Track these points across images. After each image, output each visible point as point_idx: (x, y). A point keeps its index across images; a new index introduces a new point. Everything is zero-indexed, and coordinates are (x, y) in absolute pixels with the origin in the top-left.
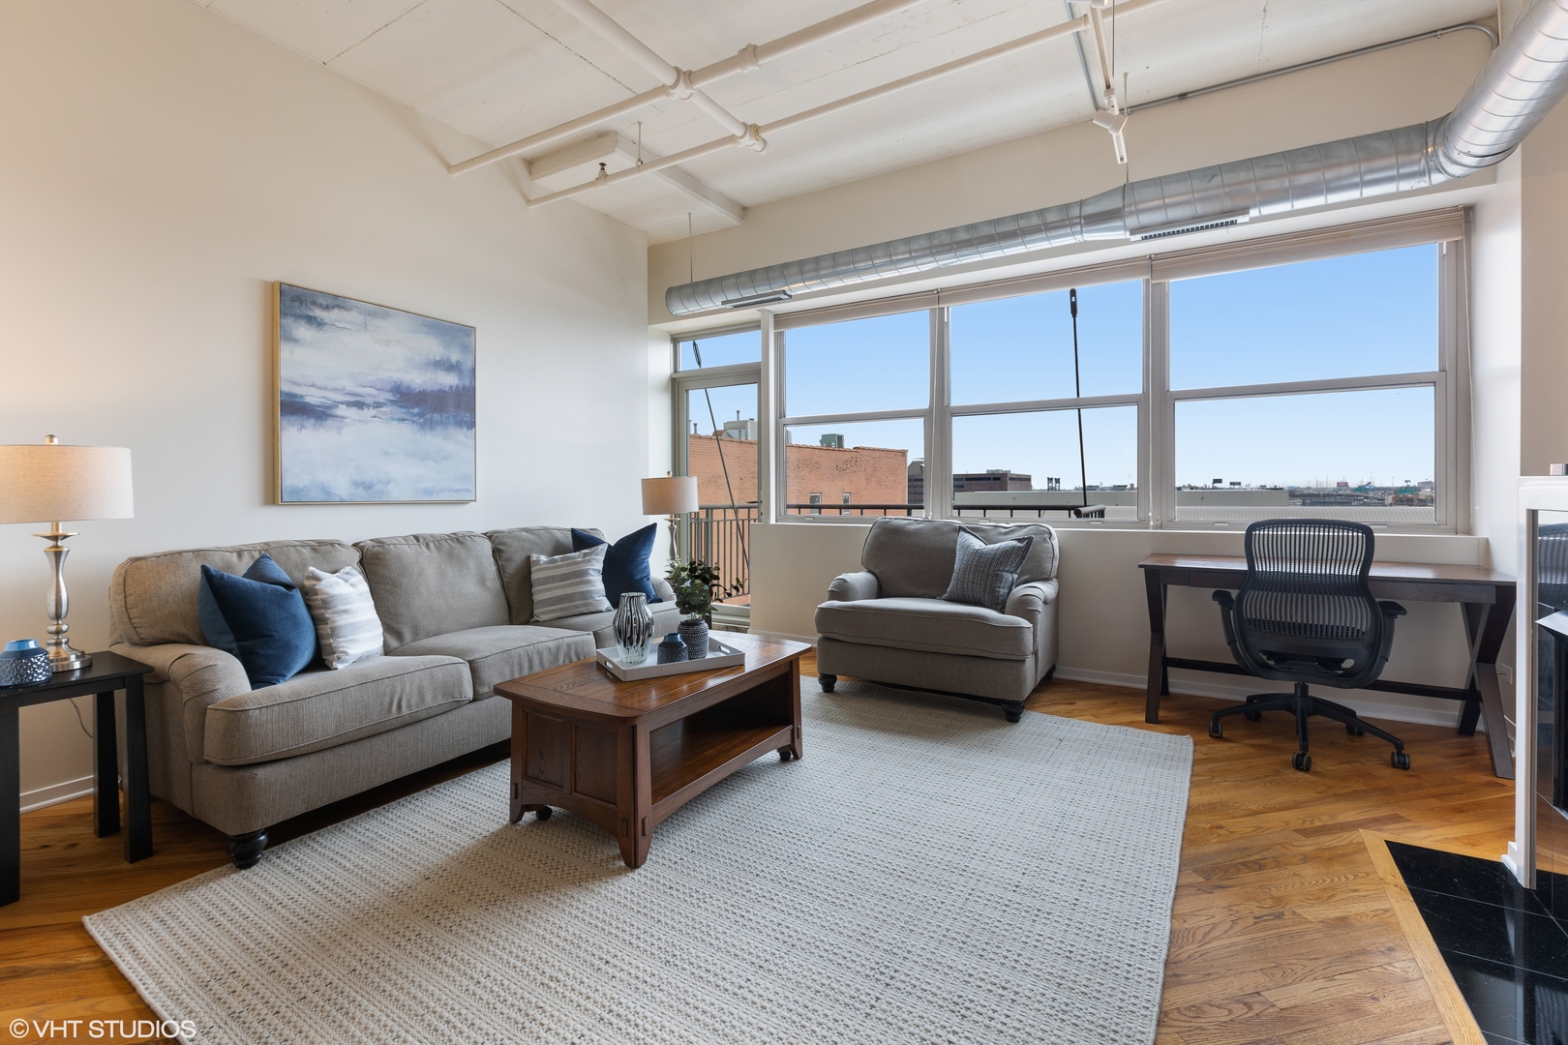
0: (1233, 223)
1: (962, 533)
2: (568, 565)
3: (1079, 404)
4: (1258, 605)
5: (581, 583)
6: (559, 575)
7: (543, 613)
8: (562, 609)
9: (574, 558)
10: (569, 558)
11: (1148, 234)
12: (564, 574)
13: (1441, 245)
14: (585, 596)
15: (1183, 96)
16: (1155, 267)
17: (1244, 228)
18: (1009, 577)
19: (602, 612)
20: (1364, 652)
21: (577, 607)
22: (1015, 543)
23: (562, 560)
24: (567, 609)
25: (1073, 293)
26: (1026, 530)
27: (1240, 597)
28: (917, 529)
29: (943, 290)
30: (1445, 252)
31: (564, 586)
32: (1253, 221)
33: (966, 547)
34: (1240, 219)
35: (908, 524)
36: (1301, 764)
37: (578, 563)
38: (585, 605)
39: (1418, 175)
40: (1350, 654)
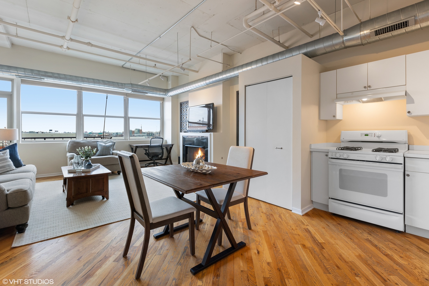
1: (98, 142)
3: (105, 116)
4: (151, 151)
11: (134, 93)
13: (160, 102)
15: (134, 70)
16: (127, 95)
18: (112, 150)
20: (162, 154)
22: (112, 143)
26: (109, 141)
27: (148, 149)
28: (83, 142)
29: (83, 87)
33: (100, 145)
37: (3, 156)
39: (165, 95)
40: (160, 155)
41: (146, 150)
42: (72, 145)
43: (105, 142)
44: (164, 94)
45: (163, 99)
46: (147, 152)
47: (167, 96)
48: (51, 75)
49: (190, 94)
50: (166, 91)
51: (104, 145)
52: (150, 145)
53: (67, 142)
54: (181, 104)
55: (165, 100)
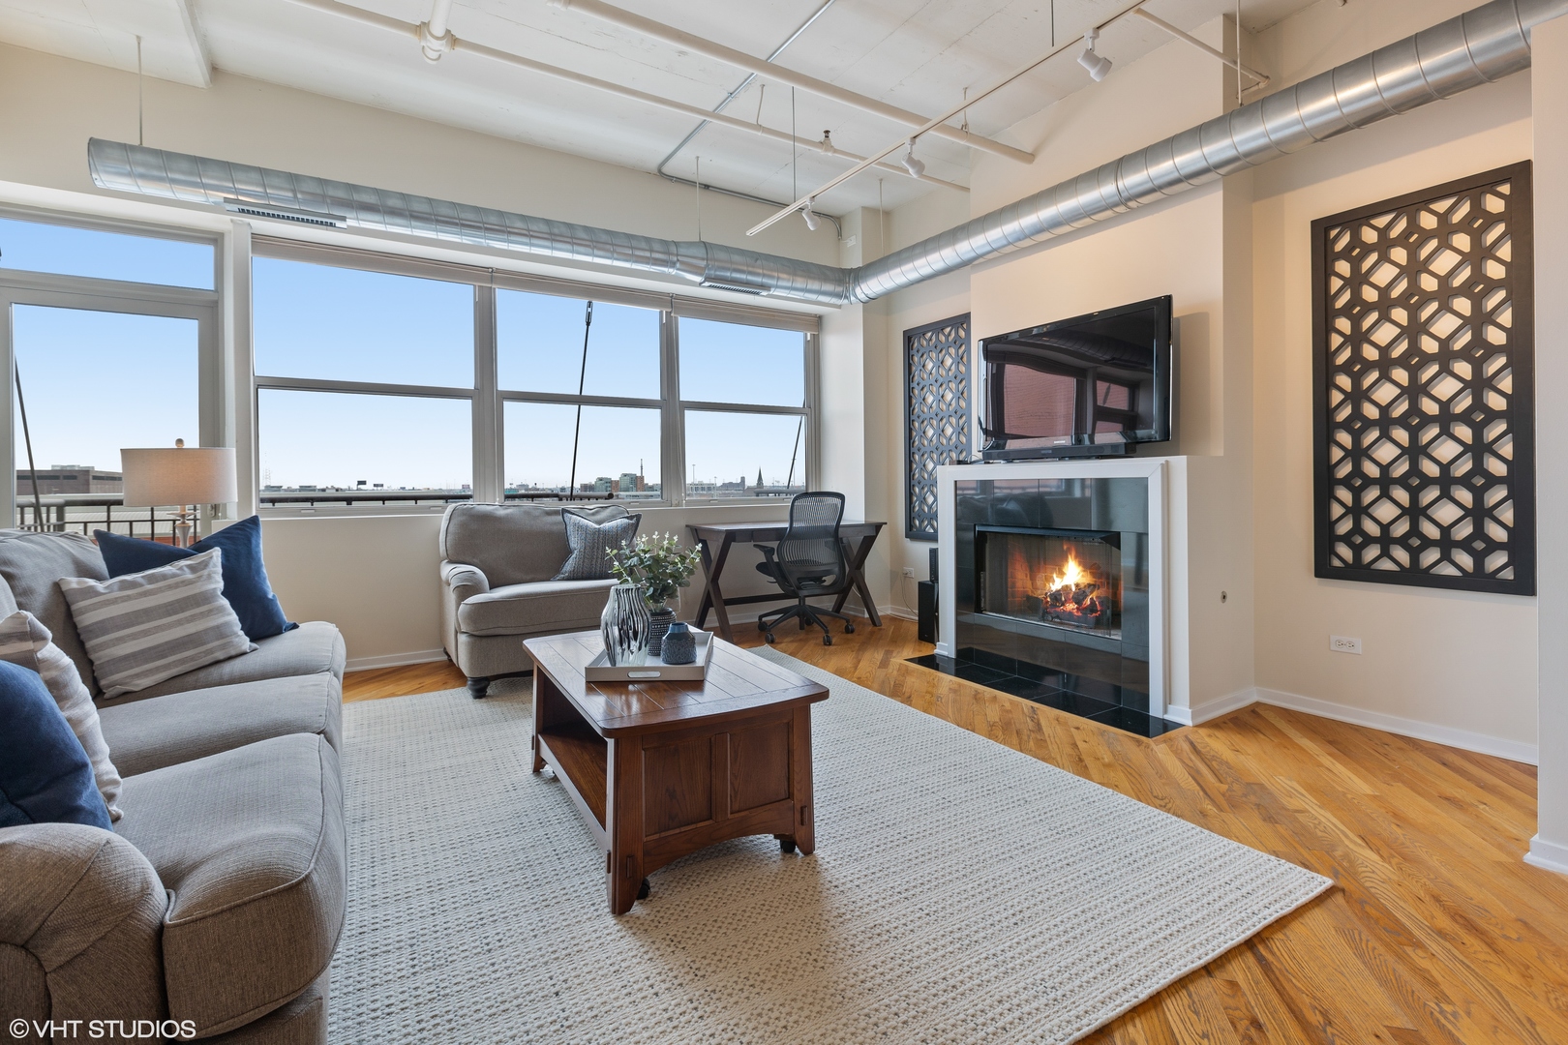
0: (758, 294)
1: (567, 515)
2: (170, 587)
3: (580, 400)
4: (792, 554)
5: (210, 612)
6: (159, 607)
7: (137, 676)
8: (183, 661)
9: (174, 576)
10: (164, 577)
11: (713, 284)
12: (171, 604)
13: (804, 336)
14: (221, 632)
15: (707, 187)
16: (674, 306)
17: (761, 300)
19: (244, 654)
21: (210, 652)
22: (626, 520)
23: (151, 579)
24: (192, 658)
25: (590, 304)
26: (608, 510)
27: (777, 547)
28: (508, 515)
29: (498, 271)
30: (809, 339)
31: (179, 623)
32: (768, 296)
33: (579, 527)
34: (764, 293)
35: (496, 509)
36: (828, 642)
37: (190, 582)
38: (223, 647)
39: (839, 296)
40: (828, 573)
41: (769, 552)
42: (463, 526)
43: (593, 514)
44: (839, 289)
45: (817, 323)
46: (776, 558)
47: (853, 298)
48: (371, 199)
49: (978, 278)
50: (846, 278)
51: (597, 527)
52: (786, 525)
53: (442, 518)
54: (909, 337)
55: (827, 324)
